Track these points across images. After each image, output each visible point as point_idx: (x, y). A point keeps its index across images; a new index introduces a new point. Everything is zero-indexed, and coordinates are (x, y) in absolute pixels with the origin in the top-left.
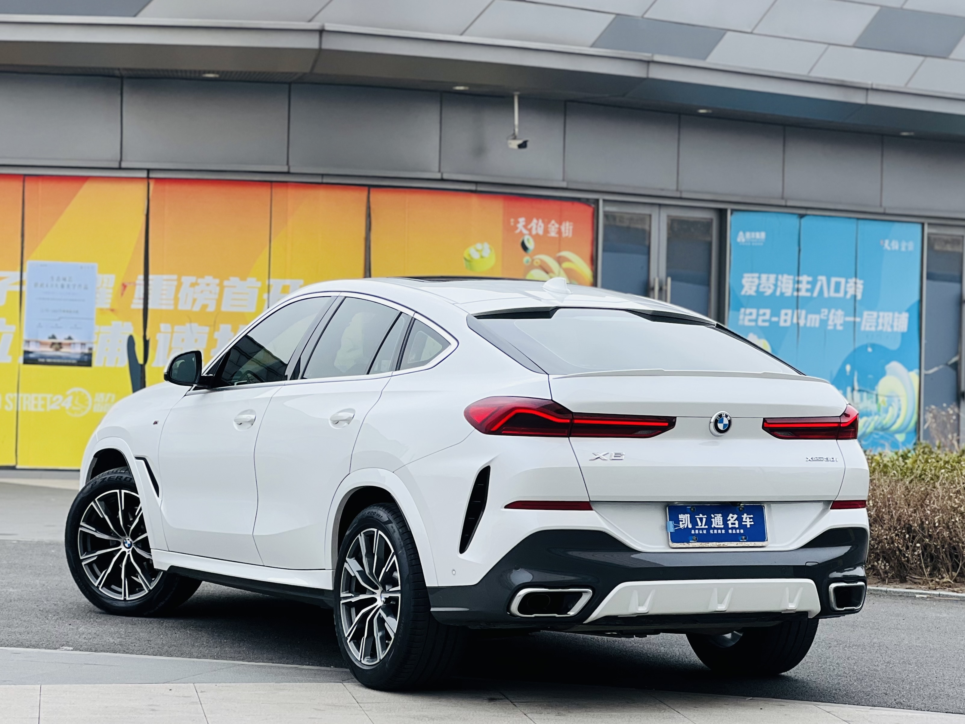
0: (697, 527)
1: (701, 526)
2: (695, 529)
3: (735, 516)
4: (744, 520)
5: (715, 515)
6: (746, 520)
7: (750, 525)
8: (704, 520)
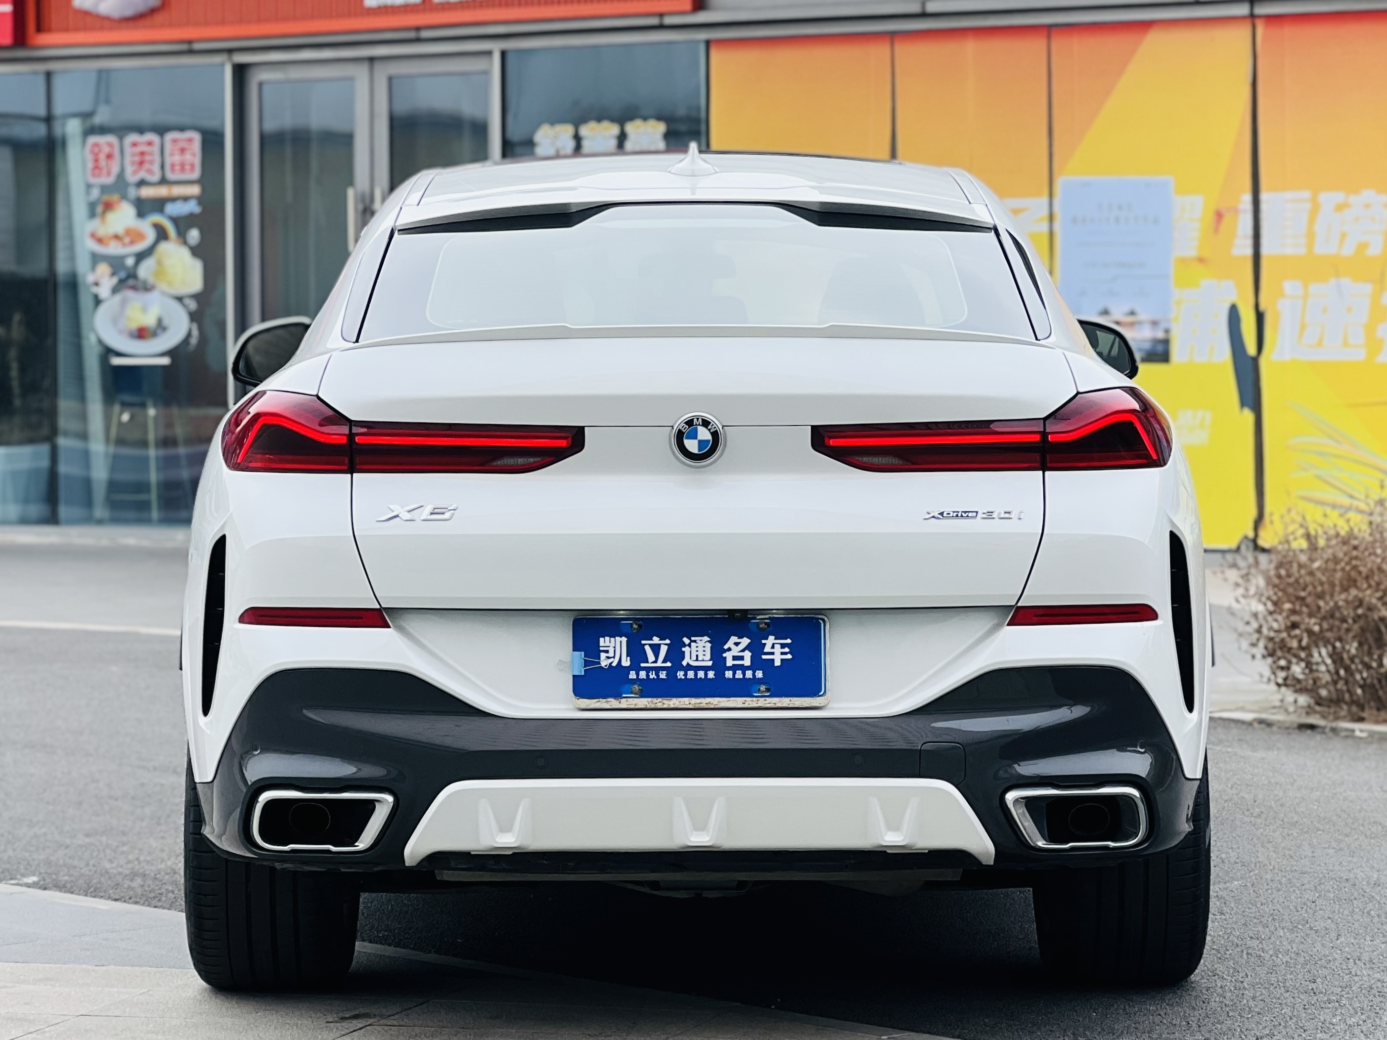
0: (643, 665)
1: (655, 662)
2: (638, 670)
3: (745, 641)
4: (767, 649)
5: (693, 639)
6: (772, 651)
7: (782, 660)
8: (664, 650)
